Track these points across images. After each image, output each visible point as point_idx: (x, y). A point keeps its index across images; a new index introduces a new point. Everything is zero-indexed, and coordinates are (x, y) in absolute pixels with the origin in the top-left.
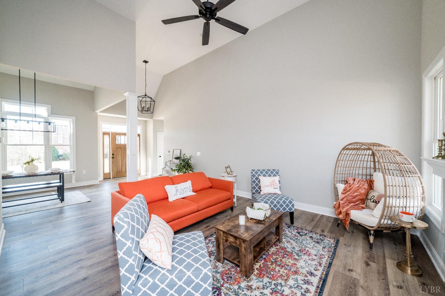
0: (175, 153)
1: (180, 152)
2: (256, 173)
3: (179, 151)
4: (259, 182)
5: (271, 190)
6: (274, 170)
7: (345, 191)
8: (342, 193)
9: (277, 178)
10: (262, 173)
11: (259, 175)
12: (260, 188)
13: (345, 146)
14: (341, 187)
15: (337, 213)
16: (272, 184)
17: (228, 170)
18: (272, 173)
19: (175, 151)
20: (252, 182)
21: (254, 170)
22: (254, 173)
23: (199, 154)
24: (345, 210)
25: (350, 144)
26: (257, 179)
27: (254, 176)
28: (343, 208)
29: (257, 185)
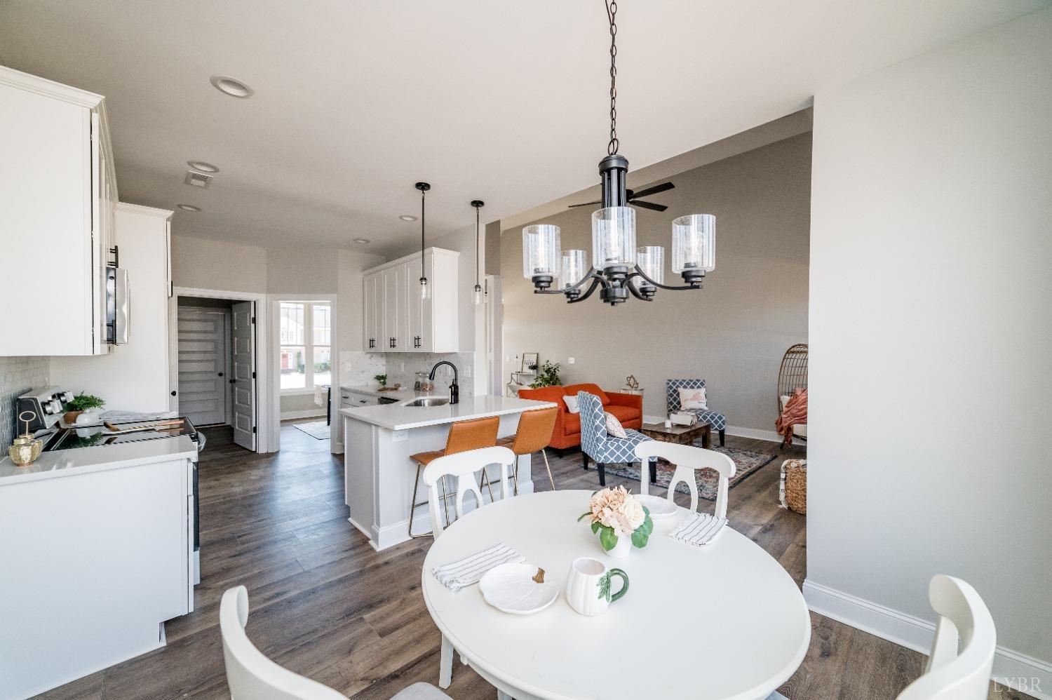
0: (526, 359)
1: (536, 358)
2: (674, 384)
3: (536, 355)
4: (678, 395)
5: (695, 405)
6: (698, 381)
7: (790, 404)
8: (786, 407)
9: (703, 391)
10: (681, 383)
11: (678, 386)
12: (679, 403)
13: (788, 348)
14: (786, 399)
15: (779, 429)
16: (695, 398)
17: (632, 382)
18: (695, 384)
19: (525, 355)
20: (669, 403)
21: (670, 381)
22: (671, 384)
23: (572, 360)
24: (786, 424)
25: (793, 347)
26: (675, 391)
27: (671, 387)
28: (785, 422)
29: (675, 399)
